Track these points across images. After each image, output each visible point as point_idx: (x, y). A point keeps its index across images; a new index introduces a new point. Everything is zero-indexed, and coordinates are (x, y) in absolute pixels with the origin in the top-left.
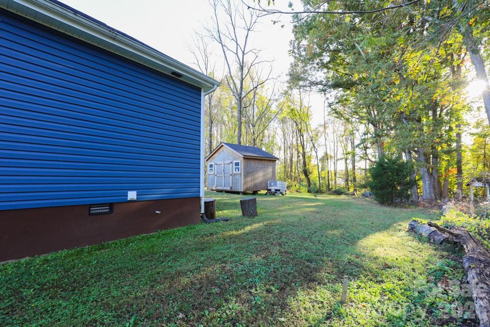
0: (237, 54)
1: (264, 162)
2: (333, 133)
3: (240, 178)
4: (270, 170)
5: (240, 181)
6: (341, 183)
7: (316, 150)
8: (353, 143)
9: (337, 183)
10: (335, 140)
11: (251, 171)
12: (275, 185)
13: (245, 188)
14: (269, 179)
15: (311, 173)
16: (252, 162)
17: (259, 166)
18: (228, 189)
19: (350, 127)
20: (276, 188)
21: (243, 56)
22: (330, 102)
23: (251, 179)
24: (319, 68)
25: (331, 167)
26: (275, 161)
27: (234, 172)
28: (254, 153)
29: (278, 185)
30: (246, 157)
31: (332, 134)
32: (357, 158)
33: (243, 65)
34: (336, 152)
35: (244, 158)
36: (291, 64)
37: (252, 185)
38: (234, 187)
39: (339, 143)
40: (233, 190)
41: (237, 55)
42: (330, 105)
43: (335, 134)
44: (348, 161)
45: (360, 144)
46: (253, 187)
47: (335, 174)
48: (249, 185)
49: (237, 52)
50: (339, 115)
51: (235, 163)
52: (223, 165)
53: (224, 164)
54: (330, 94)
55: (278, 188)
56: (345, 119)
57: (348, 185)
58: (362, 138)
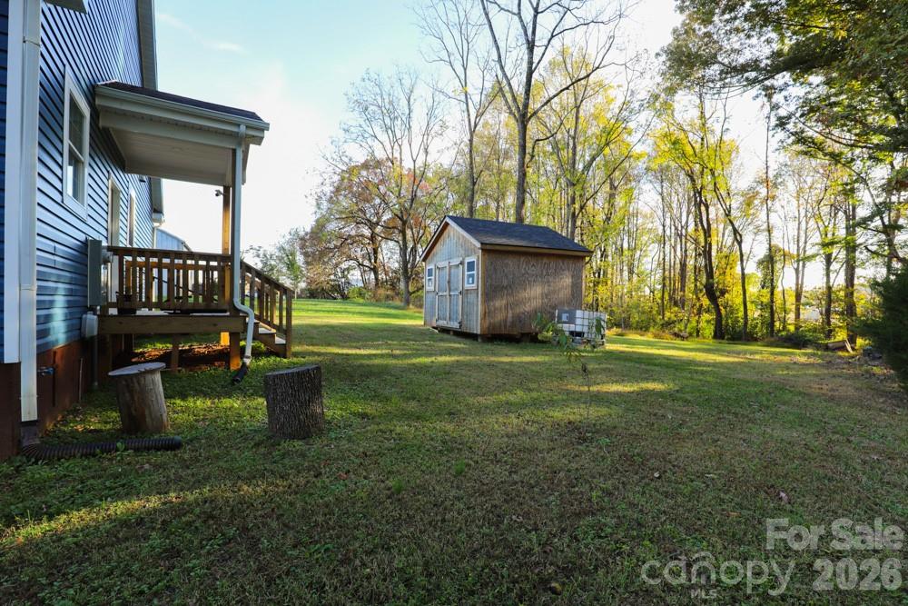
0: (519, 14)
1: (545, 260)
2: (798, 198)
3: (475, 300)
4: (567, 281)
5: (475, 308)
6: (812, 315)
7: (738, 238)
8: (850, 216)
9: (801, 316)
10: (803, 214)
11: (505, 283)
12: (572, 320)
13: (486, 325)
14: (562, 303)
15: (723, 292)
16: (511, 262)
17: (532, 270)
18: (455, 325)
19: (843, 175)
20: (572, 327)
21: (535, 17)
22: (783, 112)
23: (504, 302)
24: (752, 28)
25: (786, 279)
26: (583, 258)
27: (467, 286)
28: (522, 238)
29: (578, 321)
30: (488, 247)
31: (795, 202)
32: (861, 255)
33: (533, 41)
34: (802, 244)
35: (482, 250)
36: (675, 31)
37: (510, 319)
38: (465, 322)
39: (812, 222)
40: (464, 329)
41: (520, 18)
42: (782, 123)
43: (802, 201)
44: (834, 266)
45: (871, 218)
46: (513, 322)
47: (798, 296)
48: (499, 317)
49: (519, 10)
50: (809, 146)
51: (469, 263)
52: (447, 269)
53: (450, 267)
54: (784, 93)
55: (578, 329)
56: (825, 155)
57: (829, 323)
58: (879, 200)
